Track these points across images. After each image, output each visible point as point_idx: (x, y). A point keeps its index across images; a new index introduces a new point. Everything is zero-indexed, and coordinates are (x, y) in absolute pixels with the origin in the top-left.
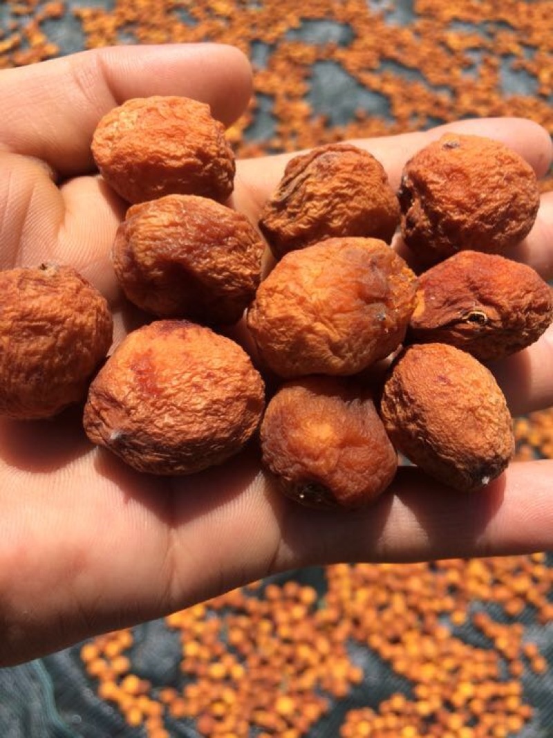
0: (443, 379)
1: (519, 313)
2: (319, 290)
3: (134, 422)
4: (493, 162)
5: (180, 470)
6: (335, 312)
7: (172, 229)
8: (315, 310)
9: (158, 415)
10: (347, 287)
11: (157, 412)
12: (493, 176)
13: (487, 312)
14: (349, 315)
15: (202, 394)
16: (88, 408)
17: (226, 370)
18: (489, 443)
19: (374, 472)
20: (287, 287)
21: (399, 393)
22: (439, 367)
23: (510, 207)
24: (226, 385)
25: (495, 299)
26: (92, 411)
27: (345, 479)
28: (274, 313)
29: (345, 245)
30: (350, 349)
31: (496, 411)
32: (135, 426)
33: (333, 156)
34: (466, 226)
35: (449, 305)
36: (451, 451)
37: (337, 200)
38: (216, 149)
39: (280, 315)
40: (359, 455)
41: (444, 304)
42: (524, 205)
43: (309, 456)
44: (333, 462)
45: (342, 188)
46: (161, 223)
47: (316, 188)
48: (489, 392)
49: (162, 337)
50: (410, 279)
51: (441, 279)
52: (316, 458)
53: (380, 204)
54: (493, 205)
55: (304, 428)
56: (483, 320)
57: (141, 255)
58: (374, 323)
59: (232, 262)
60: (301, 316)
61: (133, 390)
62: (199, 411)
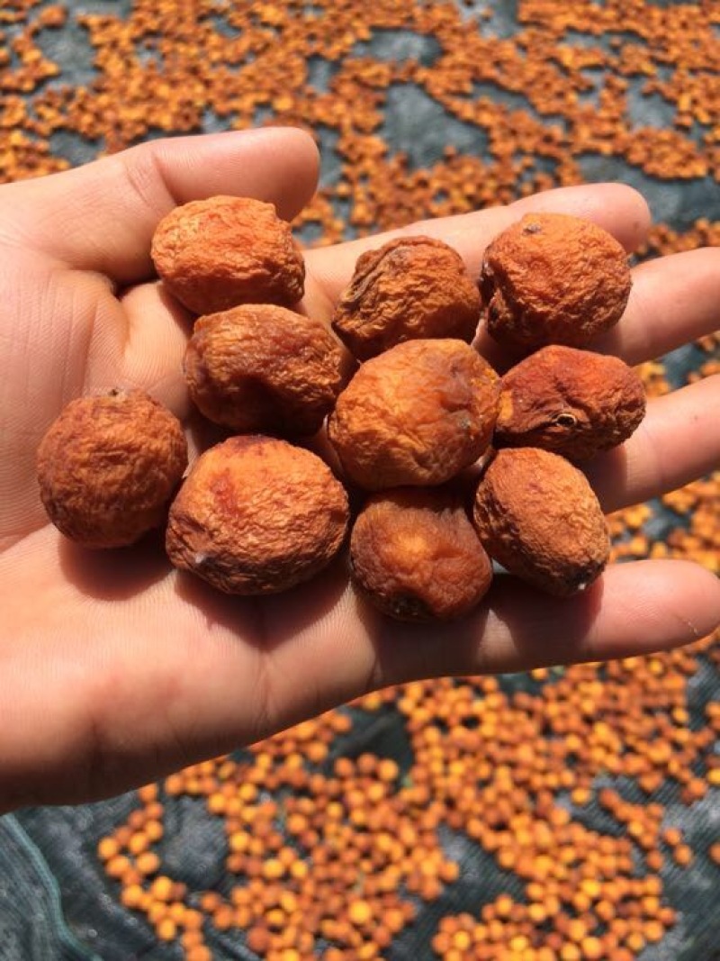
0: (534, 486)
1: (609, 414)
2: (401, 402)
3: (218, 544)
4: (575, 246)
5: (269, 590)
6: (418, 423)
7: (246, 343)
8: (397, 423)
9: (242, 535)
10: (429, 397)
11: (240, 532)
12: (576, 263)
13: (576, 415)
14: (433, 425)
15: (283, 510)
16: (169, 532)
17: (306, 484)
18: (583, 549)
19: (469, 583)
20: (367, 400)
21: (492, 502)
22: (529, 474)
23: (596, 294)
24: (307, 499)
25: (584, 400)
26: (174, 535)
27: (441, 591)
28: (357, 426)
29: (424, 350)
30: (437, 460)
31: (589, 515)
32: (218, 548)
33: (405, 251)
34: (551, 318)
35: (538, 408)
36: (545, 559)
37: (412, 298)
38: (285, 256)
39: (363, 429)
40: (453, 566)
41: (532, 407)
42: (612, 291)
43: (403, 570)
44: (427, 575)
45: (417, 286)
46: (234, 338)
47: (389, 287)
48: (582, 497)
49: (238, 455)
50: (493, 381)
51: (527, 379)
52: (410, 572)
53: (459, 299)
54: (578, 294)
55: (396, 542)
56: (573, 422)
57: (216, 371)
58: (459, 432)
59: (310, 373)
60: (385, 430)
61: (214, 512)
62: (283, 528)
